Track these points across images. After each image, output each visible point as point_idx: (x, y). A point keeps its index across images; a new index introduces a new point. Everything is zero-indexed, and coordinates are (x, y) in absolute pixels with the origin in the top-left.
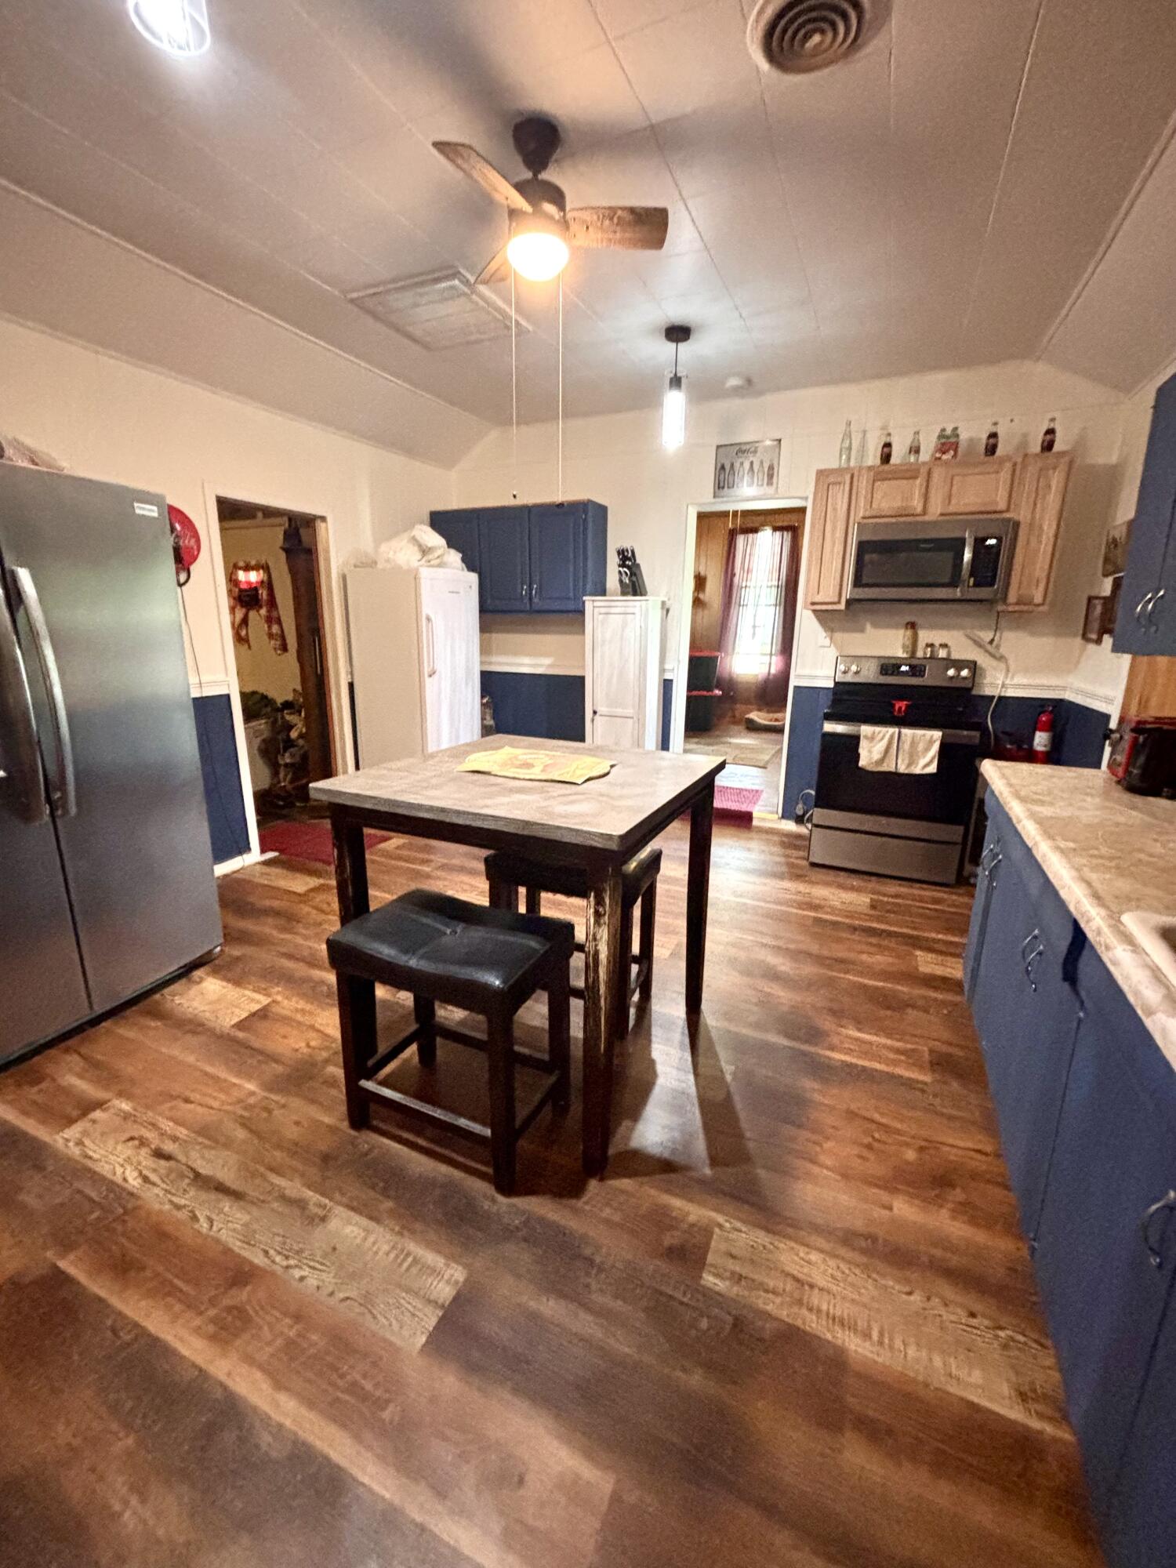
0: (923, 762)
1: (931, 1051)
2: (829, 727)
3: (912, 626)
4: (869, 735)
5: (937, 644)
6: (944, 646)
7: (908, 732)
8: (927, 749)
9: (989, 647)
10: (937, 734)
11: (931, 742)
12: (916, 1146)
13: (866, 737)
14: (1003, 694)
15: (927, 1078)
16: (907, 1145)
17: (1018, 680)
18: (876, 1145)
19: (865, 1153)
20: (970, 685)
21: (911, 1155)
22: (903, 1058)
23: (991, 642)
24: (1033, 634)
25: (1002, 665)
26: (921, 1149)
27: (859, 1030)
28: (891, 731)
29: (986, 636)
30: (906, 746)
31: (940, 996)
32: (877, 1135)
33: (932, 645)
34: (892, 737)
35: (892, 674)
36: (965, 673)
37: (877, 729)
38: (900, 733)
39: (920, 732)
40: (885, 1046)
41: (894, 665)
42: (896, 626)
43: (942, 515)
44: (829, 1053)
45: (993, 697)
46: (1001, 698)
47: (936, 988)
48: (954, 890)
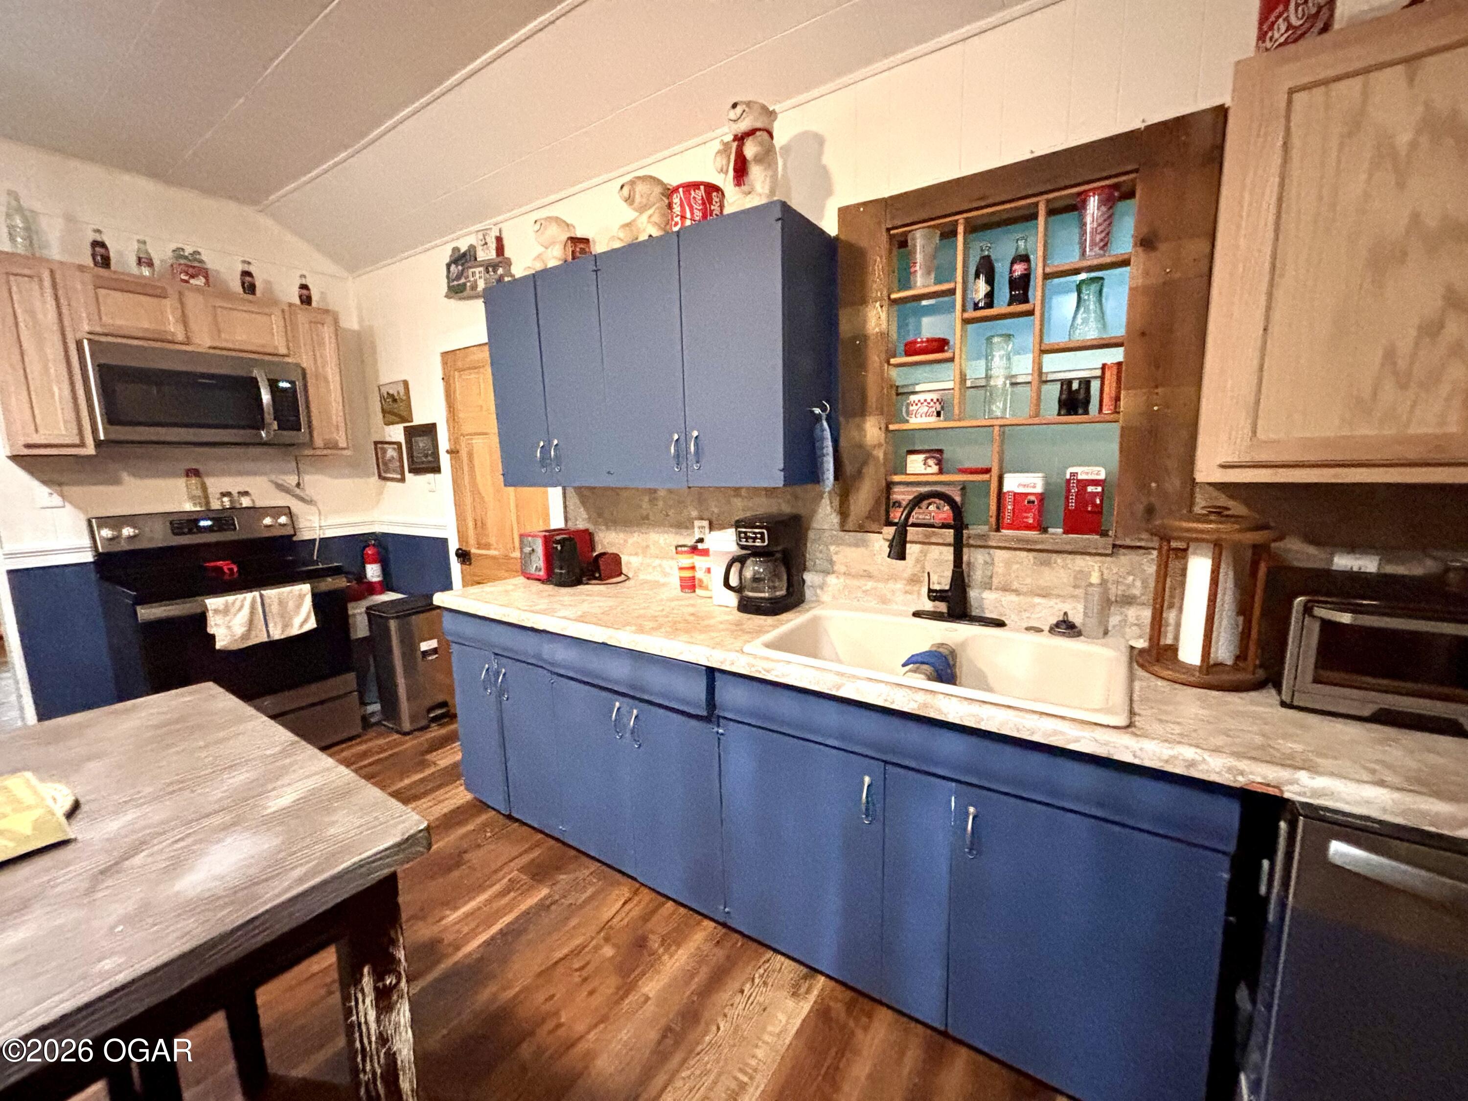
0: (297, 621)
1: (521, 870)
2: (147, 613)
3: (193, 473)
4: (222, 607)
5: (234, 492)
6: (246, 493)
7: (271, 594)
8: (299, 606)
9: (298, 491)
10: (306, 588)
11: (301, 597)
12: (602, 941)
13: (216, 611)
14: (322, 536)
15: (544, 891)
16: (597, 948)
17: (332, 520)
18: (584, 973)
19: (588, 987)
20: (292, 532)
21: (608, 951)
22: (512, 894)
23: (298, 485)
24: (331, 476)
25: (313, 508)
26: (607, 940)
27: (456, 908)
28: (248, 597)
29: (291, 480)
30: (274, 608)
31: (470, 827)
32: (576, 966)
33: (228, 494)
34: (254, 602)
35: (190, 532)
36: (283, 520)
37: (230, 598)
38: (261, 596)
39: (286, 590)
40: (489, 901)
41: (189, 521)
42: (174, 475)
43: (210, 348)
44: (460, 954)
45: (315, 540)
46: (321, 539)
47: (461, 823)
48: (365, 738)
